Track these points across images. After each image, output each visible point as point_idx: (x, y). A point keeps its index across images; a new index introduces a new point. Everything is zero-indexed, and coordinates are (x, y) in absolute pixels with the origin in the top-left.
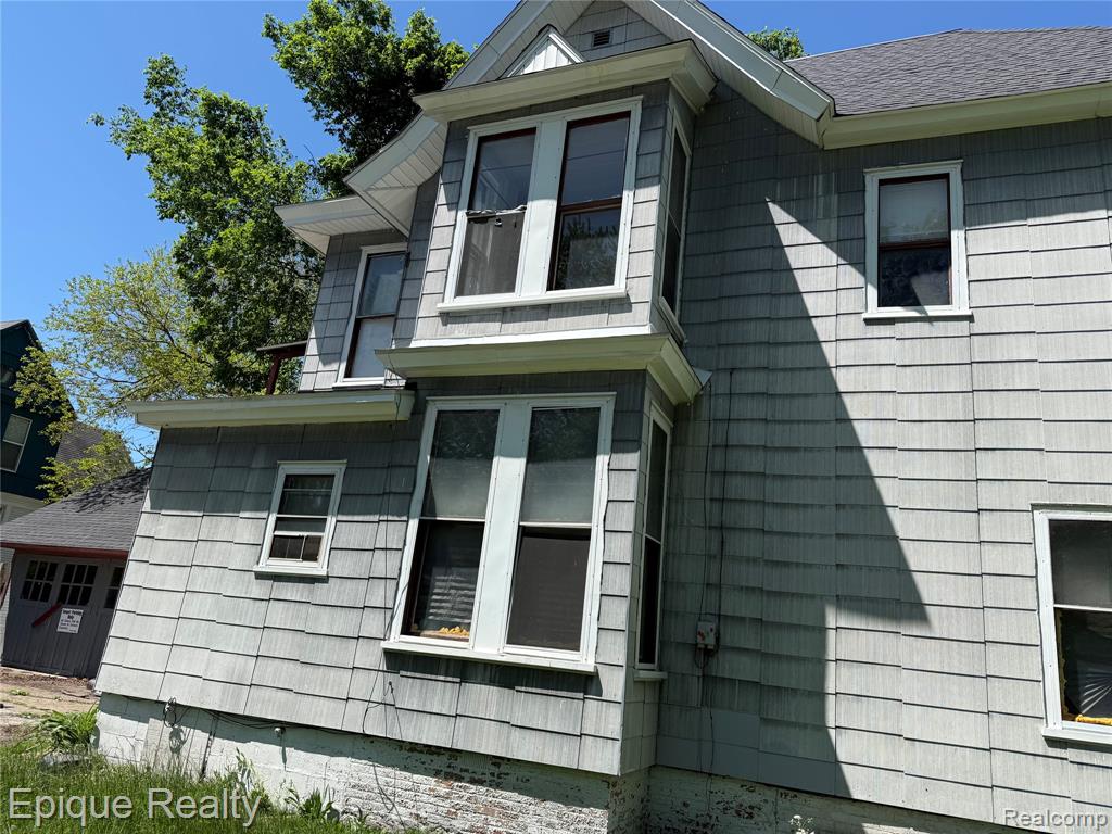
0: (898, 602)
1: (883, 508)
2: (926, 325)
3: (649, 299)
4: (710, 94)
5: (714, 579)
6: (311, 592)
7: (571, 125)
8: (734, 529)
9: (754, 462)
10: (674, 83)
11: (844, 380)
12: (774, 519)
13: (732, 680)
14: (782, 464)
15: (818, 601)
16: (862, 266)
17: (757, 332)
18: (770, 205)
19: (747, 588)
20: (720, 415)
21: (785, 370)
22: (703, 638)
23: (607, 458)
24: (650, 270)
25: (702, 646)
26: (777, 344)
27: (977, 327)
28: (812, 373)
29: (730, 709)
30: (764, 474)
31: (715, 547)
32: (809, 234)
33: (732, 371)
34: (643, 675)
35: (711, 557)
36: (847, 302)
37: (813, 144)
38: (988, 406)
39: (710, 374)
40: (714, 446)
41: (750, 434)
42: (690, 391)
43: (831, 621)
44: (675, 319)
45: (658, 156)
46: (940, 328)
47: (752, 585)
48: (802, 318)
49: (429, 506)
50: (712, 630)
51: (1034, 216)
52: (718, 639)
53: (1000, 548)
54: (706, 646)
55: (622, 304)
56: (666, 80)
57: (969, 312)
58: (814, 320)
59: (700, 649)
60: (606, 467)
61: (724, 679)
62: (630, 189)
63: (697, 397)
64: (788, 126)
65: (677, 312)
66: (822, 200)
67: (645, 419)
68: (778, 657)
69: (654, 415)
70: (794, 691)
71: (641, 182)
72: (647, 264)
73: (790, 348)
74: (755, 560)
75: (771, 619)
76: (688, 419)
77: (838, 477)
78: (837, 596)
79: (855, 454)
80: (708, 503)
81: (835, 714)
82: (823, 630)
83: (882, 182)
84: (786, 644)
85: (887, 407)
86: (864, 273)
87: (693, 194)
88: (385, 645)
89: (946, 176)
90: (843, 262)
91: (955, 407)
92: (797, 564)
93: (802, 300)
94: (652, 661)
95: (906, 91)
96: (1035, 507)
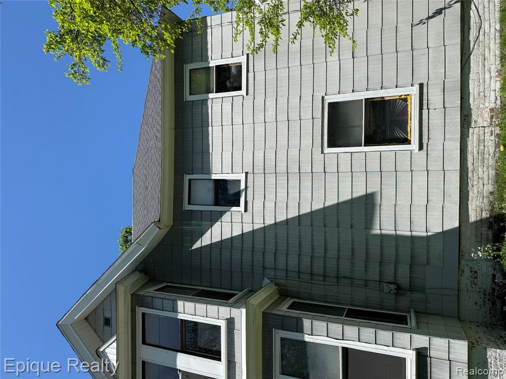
0: (366, 204)
1: (325, 208)
2: (248, 189)
3: (229, 308)
4: (141, 273)
5: (363, 283)
7: (144, 342)
8: (338, 271)
9: (306, 260)
10: (133, 292)
11: (270, 221)
12: (332, 253)
13: (411, 277)
14: (307, 249)
15: (369, 237)
16: (223, 212)
17: (247, 256)
18: (193, 248)
19: (365, 268)
20: (284, 275)
21: (265, 245)
22: (392, 290)
23: (306, 336)
24: (216, 307)
25: (396, 291)
26: (253, 247)
27: (250, 171)
28: (266, 234)
29: (424, 279)
30: (312, 257)
31: (347, 281)
32: (207, 233)
33: (264, 268)
34: (414, 324)
35: (352, 283)
36: (237, 218)
37: (169, 230)
38: (282, 167)
39: (265, 278)
40: (299, 278)
41: (293, 262)
42: (273, 289)
43: (378, 232)
44: (240, 293)
45: (165, 301)
46: (250, 184)
47: (364, 266)
48: (242, 237)
50: (387, 286)
51: (209, 150)
52: (391, 283)
53: (340, 165)
54: (395, 289)
55: (230, 322)
56: (131, 295)
57: (244, 174)
58: (244, 232)
59: (397, 292)
60: (311, 336)
61: (410, 282)
62: (177, 315)
63: (276, 284)
64: (161, 240)
65: (236, 292)
66: (194, 227)
67: (287, 314)
68: (397, 256)
69: (284, 309)
70: (412, 249)
71: (175, 310)
72: (213, 309)
73: (255, 243)
74: (352, 263)
75: (379, 258)
76: (286, 290)
77: (312, 226)
78: (366, 229)
79: (301, 218)
80: (326, 283)
81: (420, 232)
82: (382, 235)
83: (189, 203)
84: (390, 253)
85: (282, 205)
86: (225, 212)
87: (183, 282)
89: (190, 180)
90: (220, 220)
91: (282, 180)
92: (352, 245)
93: (235, 236)
94: (406, 317)
95: (154, 192)
96: (322, 152)
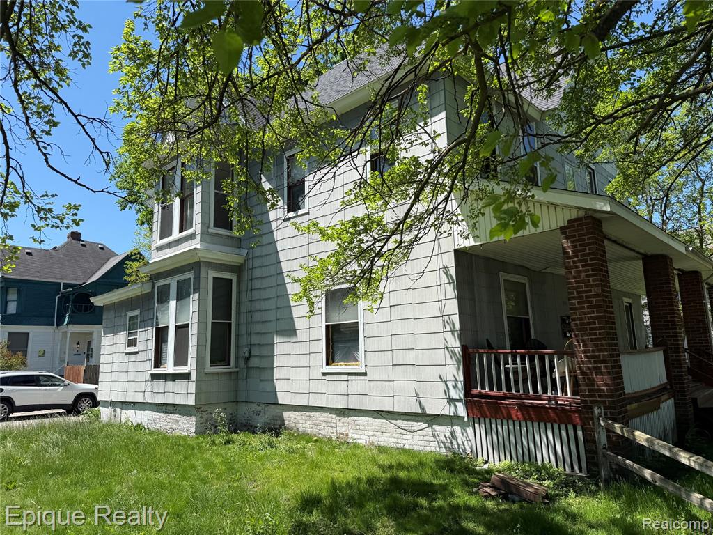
0: (290, 330)
1: (288, 295)
2: (298, 219)
3: (200, 233)
5: (249, 332)
6: (136, 358)
8: (254, 311)
11: (279, 246)
14: (265, 283)
15: (272, 334)
16: (283, 196)
19: (257, 333)
20: (250, 267)
22: (245, 354)
24: (200, 220)
25: (245, 357)
27: (310, 217)
28: (270, 245)
29: (253, 378)
31: (249, 320)
35: (249, 323)
40: (249, 280)
43: (275, 341)
46: (302, 219)
47: (259, 331)
49: (157, 324)
52: (250, 354)
55: (194, 236)
57: (308, 211)
58: (271, 223)
61: (252, 367)
62: (195, 188)
67: (202, 279)
68: (263, 357)
69: (213, 275)
70: (266, 368)
73: (265, 236)
74: (259, 322)
75: (262, 343)
76: (243, 270)
77: (277, 285)
78: (277, 331)
79: (282, 275)
80: (248, 303)
81: (276, 374)
82: (273, 344)
84: (265, 351)
85: (288, 255)
86: (284, 200)
88: (150, 372)
92: (268, 321)
